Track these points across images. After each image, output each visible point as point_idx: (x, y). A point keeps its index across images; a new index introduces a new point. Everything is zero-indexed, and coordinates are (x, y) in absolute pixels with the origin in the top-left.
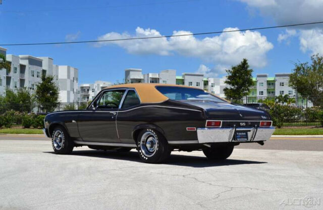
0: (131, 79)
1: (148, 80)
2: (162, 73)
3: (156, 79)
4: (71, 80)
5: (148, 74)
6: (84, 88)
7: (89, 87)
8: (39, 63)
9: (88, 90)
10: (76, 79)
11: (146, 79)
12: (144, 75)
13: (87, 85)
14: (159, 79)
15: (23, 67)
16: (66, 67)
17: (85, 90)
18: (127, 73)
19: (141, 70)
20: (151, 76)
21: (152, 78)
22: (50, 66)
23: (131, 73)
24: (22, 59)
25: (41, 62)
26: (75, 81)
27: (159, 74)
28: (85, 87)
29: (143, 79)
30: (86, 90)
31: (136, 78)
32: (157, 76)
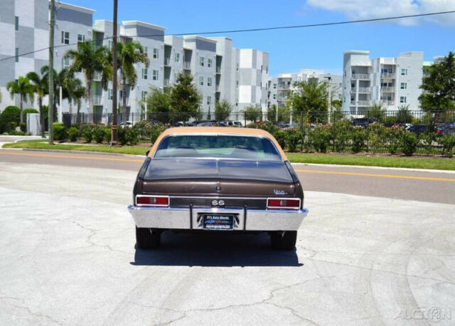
0: (352, 67)
1: (378, 68)
2: (401, 57)
3: (391, 66)
4: (258, 70)
5: (379, 59)
6: (283, 81)
7: (291, 79)
8: (211, 46)
9: (289, 83)
10: (265, 68)
11: (375, 67)
12: (373, 61)
13: (288, 76)
14: (395, 66)
15: (188, 53)
16: (250, 51)
17: (284, 83)
18: (347, 57)
19: (368, 52)
20: (383, 61)
21: (385, 65)
22: (228, 50)
23: (352, 56)
24: (187, 41)
25: (215, 45)
26: (264, 72)
27: (395, 59)
28: (285, 78)
29: (371, 67)
30: (286, 83)
31: (359, 64)
32: (392, 62)
